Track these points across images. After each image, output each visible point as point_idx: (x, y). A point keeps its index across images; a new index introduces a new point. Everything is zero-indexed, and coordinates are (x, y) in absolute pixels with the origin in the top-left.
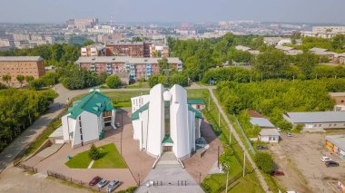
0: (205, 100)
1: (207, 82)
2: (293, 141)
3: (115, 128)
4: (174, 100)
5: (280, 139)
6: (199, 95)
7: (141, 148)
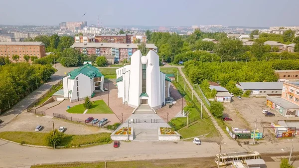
0: (175, 74)
1: (177, 63)
3: (103, 91)
4: (149, 63)
5: (232, 100)
6: (170, 71)
7: (124, 102)
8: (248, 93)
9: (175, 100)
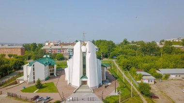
0: (110, 64)
1: (112, 58)
3: (56, 76)
4: (88, 51)
5: (155, 82)
7: (68, 83)
8: (167, 77)
9: (110, 82)
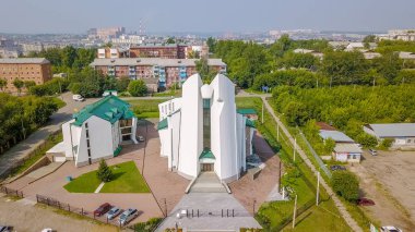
0: (256, 109)
1: (259, 89)
2: (381, 161)
3: (136, 142)
4: (216, 97)
5: (362, 159)
6: (248, 104)
7: (170, 166)
8: (388, 143)
9: (263, 160)
